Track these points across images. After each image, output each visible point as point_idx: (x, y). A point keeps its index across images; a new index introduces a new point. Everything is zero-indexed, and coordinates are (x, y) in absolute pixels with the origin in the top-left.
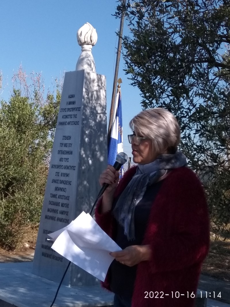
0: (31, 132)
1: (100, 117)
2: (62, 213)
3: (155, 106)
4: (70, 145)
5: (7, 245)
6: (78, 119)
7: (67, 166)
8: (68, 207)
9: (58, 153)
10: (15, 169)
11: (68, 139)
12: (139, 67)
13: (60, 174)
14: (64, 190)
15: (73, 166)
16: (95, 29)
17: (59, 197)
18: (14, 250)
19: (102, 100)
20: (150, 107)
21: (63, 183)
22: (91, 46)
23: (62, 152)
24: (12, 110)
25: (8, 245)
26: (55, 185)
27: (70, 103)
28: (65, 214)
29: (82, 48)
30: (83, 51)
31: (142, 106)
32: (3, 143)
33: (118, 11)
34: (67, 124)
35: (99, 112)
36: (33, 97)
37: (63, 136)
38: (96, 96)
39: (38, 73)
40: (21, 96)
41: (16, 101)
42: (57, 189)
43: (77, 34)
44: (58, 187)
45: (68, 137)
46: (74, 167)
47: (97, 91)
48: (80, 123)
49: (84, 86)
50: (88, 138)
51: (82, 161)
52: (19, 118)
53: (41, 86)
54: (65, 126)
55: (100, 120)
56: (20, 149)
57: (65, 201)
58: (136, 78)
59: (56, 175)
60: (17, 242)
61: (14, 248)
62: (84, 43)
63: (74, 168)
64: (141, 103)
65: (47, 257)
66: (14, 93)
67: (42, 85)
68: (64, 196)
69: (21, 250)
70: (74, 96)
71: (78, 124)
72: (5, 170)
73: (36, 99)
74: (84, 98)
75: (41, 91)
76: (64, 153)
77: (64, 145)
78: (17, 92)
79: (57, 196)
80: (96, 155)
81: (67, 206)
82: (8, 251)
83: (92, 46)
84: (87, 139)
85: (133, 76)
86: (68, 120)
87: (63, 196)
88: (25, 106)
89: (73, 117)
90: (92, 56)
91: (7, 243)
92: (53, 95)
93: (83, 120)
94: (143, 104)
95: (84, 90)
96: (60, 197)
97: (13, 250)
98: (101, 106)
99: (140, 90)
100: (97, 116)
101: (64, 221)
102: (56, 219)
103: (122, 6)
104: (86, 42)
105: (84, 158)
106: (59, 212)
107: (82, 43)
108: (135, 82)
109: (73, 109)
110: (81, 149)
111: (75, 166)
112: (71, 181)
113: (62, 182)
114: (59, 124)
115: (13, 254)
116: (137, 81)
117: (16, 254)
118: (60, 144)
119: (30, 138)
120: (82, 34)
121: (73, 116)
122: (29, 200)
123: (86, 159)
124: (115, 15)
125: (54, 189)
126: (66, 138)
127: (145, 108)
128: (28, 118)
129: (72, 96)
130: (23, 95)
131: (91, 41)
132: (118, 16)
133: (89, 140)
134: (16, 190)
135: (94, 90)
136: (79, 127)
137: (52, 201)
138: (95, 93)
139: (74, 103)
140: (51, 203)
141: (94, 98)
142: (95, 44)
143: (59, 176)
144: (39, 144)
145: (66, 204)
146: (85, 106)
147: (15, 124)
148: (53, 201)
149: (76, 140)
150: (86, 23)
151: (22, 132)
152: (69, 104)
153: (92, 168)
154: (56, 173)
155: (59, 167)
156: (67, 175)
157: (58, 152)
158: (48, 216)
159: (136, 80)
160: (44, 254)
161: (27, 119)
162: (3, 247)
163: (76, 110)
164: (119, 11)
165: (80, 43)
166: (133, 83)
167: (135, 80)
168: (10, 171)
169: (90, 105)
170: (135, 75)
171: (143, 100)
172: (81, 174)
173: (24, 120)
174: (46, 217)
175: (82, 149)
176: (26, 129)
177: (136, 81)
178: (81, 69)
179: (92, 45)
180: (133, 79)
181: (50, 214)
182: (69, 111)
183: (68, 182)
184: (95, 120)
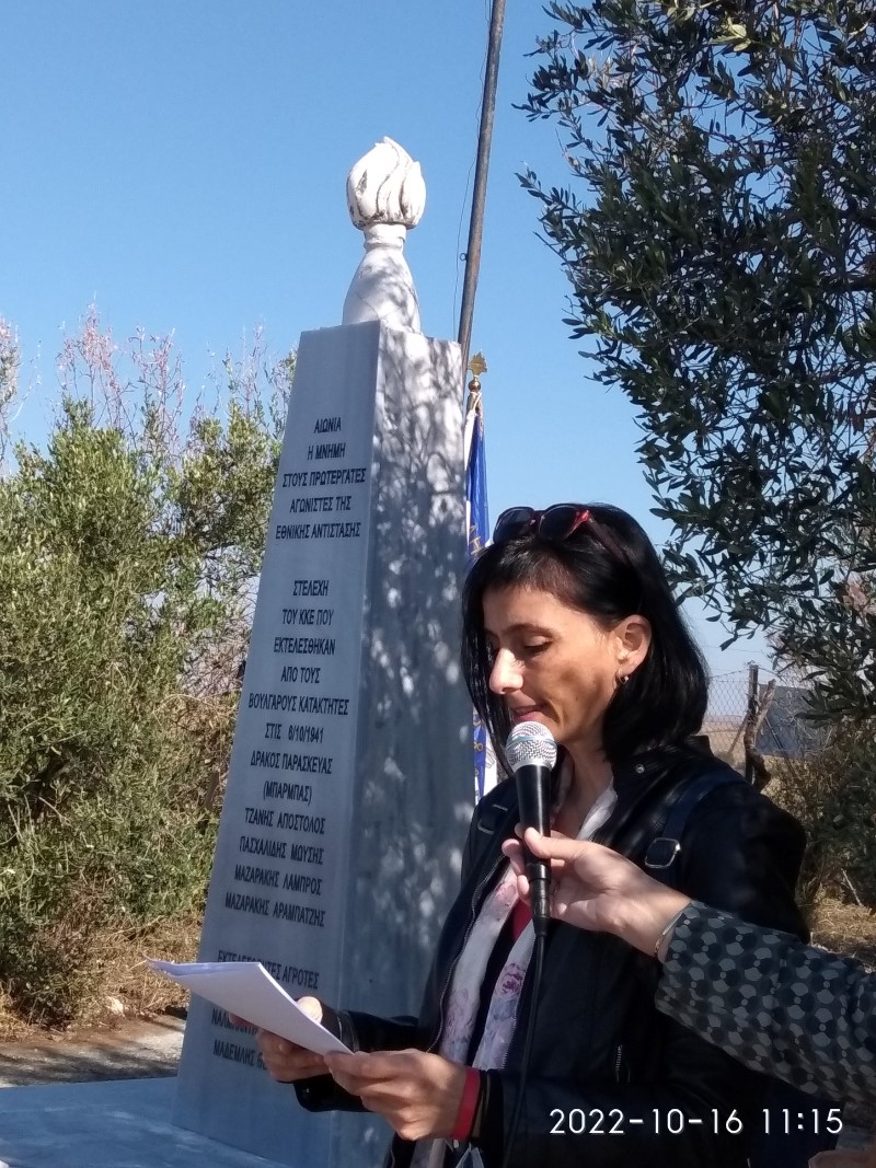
0: (137, 564)
1: (444, 506)
2: (295, 883)
3: (695, 460)
4: (326, 615)
5: (40, 1006)
6: (358, 513)
7: (312, 699)
8: (320, 863)
9: (277, 648)
10: (76, 710)
11: (316, 591)
12: (627, 310)
13: (284, 732)
14: (301, 795)
15: (337, 700)
16: (417, 163)
17: (280, 821)
18: (69, 1027)
19: (452, 443)
20: (672, 466)
21: (299, 765)
22: (401, 230)
23: (291, 645)
24: (60, 478)
25: (45, 1005)
26: (265, 774)
27: (322, 452)
28: (309, 889)
29: (368, 236)
30: (369, 247)
31: (642, 461)
32: (32, 611)
33: (537, 92)
34: (310, 534)
35: (439, 487)
36: (140, 431)
37: (296, 582)
38: (427, 426)
39: (158, 338)
40: (94, 424)
41: (77, 446)
42: (271, 789)
43: (349, 181)
44: (276, 783)
45: (317, 585)
46: (343, 704)
47: (429, 406)
48: (365, 530)
49: (378, 387)
50: (396, 587)
51: (375, 682)
52: (90, 513)
53: (170, 385)
54: (303, 540)
55: (442, 518)
56: (93, 632)
57: (308, 839)
58: (614, 354)
59: (267, 736)
60: (79, 994)
61: (68, 1018)
62: (375, 217)
63: (341, 707)
64: (637, 451)
65: (237, 1058)
66: (65, 416)
67: (174, 381)
68: (302, 817)
69: (95, 1025)
70: (339, 426)
71: (358, 535)
72: (36, 714)
73: (152, 437)
74: (380, 434)
75: (171, 405)
76: (302, 649)
77: (298, 616)
78: (79, 411)
79: (275, 819)
80: (431, 654)
81: (316, 856)
82: (47, 1028)
83: (403, 228)
84: (393, 595)
85: (602, 343)
86: (315, 518)
87: (299, 819)
88: (110, 467)
89: (334, 506)
90: (405, 268)
91: (41, 1000)
92: (216, 423)
93: (378, 518)
94: (645, 457)
95: (380, 400)
96: (286, 820)
97: (66, 1025)
98: (444, 463)
99: (631, 398)
100: (430, 505)
101: (302, 917)
102: (271, 907)
103: (554, 71)
104: (382, 214)
105: (382, 671)
106: (281, 881)
107: (366, 218)
108: (608, 368)
109: (335, 476)
110: (370, 635)
111: (347, 701)
112: (330, 760)
113: (293, 762)
114: (279, 535)
115: (65, 1039)
116: (616, 365)
117: (76, 1041)
118: (285, 611)
119: (133, 589)
120: (368, 182)
121: (334, 501)
122: (132, 828)
123: (391, 674)
124: (525, 107)
125: (261, 788)
126: (306, 591)
127: (654, 471)
128: (123, 511)
129: (330, 425)
130: (101, 423)
131: (403, 209)
132: (539, 111)
133: (400, 597)
134: (79, 791)
135: (417, 403)
136: (359, 547)
137: (253, 839)
138: (422, 413)
139: (337, 451)
140: (247, 845)
141: (418, 434)
142: (416, 222)
143: (279, 738)
144: (169, 609)
145: (311, 848)
146: (386, 467)
147: (75, 536)
148: (259, 836)
149: (347, 599)
150: (381, 141)
151: (103, 563)
152: (319, 456)
153: (415, 711)
154: (270, 727)
155: (278, 701)
156: (315, 735)
157: (276, 645)
158: (239, 896)
159: (616, 359)
160: (221, 1050)
161: (120, 512)
162: (27, 1013)
163: (348, 478)
164: (542, 89)
165: (361, 219)
166: (603, 373)
167: (611, 359)
168: (56, 716)
169: (403, 461)
170: (611, 343)
171: (645, 439)
172: (370, 733)
173: (108, 518)
174: (230, 901)
175: (377, 634)
176: (118, 551)
177: (613, 365)
178: (365, 317)
179: (405, 225)
180: (601, 356)
181: (245, 889)
182: (319, 482)
183: (316, 761)
184: (423, 520)
